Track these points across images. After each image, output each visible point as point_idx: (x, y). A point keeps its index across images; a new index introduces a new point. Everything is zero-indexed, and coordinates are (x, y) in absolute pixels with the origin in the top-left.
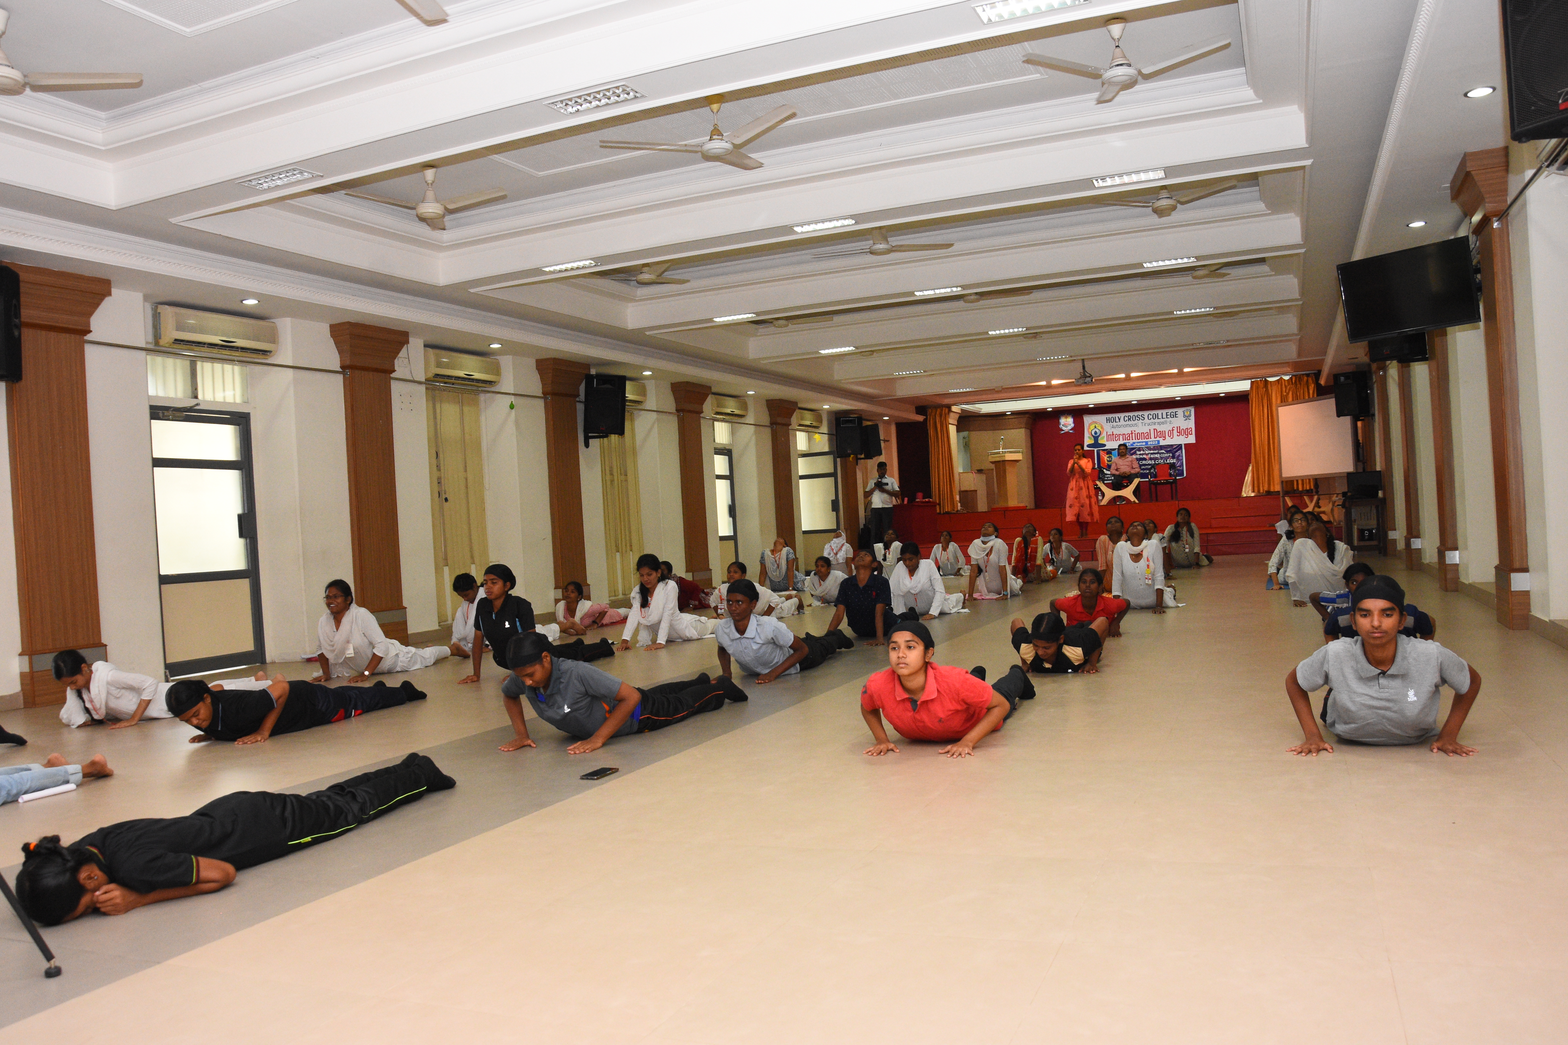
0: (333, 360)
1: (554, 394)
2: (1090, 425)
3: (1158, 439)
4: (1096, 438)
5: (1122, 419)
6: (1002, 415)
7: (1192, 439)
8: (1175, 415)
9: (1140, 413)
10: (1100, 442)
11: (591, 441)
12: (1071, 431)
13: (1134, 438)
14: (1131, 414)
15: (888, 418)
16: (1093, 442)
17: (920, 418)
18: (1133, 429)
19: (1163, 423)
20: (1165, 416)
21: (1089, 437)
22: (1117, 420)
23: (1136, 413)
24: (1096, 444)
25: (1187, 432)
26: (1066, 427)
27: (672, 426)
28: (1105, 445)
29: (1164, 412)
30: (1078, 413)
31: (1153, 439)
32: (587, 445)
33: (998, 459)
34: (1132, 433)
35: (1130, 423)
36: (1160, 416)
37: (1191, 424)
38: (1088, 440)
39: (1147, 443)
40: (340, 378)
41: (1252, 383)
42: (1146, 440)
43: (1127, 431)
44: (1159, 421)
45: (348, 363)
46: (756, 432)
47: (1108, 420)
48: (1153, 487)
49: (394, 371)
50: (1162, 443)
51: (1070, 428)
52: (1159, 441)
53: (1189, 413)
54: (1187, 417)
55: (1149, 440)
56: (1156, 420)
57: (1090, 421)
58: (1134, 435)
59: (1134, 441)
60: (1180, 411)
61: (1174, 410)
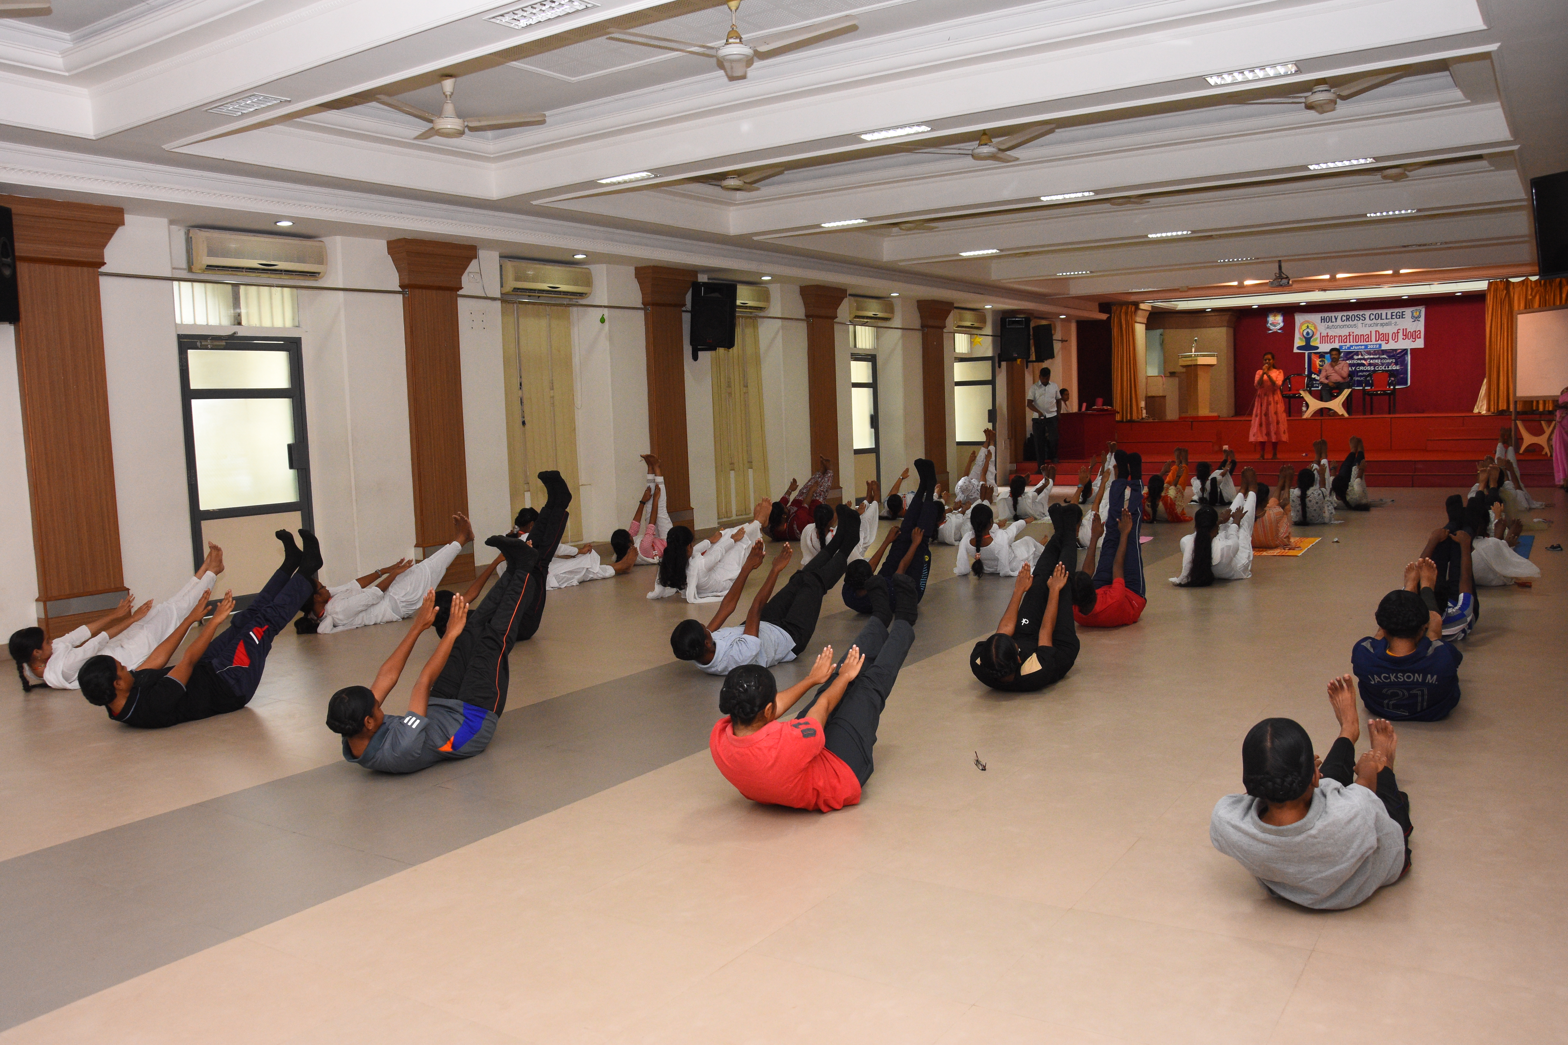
0: (392, 279)
1: (654, 304)
2: (1302, 324)
3: (1380, 342)
4: (1308, 340)
5: (1339, 319)
6: (1202, 312)
7: (1420, 344)
8: (1402, 316)
9: (1361, 313)
10: (1312, 344)
11: (700, 354)
12: (1279, 331)
13: (1351, 340)
14: (1350, 313)
15: (1064, 317)
16: (1304, 344)
17: (1104, 317)
18: (1351, 330)
19: (1387, 324)
20: (1389, 316)
21: (1300, 338)
22: (1334, 320)
23: (1356, 313)
24: (1308, 346)
25: (1414, 336)
26: (1275, 326)
27: (800, 334)
28: (1317, 348)
29: (1389, 311)
30: (1289, 311)
31: (1374, 342)
32: (695, 358)
33: (1189, 363)
34: (1350, 335)
35: (1348, 323)
36: (1384, 317)
37: (1420, 326)
38: (1298, 342)
39: (1366, 346)
40: (400, 297)
41: (1490, 284)
42: (1365, 343)
43: (1344, 332)
44: (1382, 321)
45: (406, 282)
46: (903, 336)
47: (1323, 320)
48: (1368, 398)
49: (461, 288)
50: (1385, 347)
51: (1278, 327)
52: (1380, 345)
53: (1418, 313)
54: (1416, 319)
55: (1370, 343)
56: (1379, 321)
57: (1302, 321)
58: (1351, 337)
59: (1352, 344)
60: (1408, 311)
61: (1401, 310)
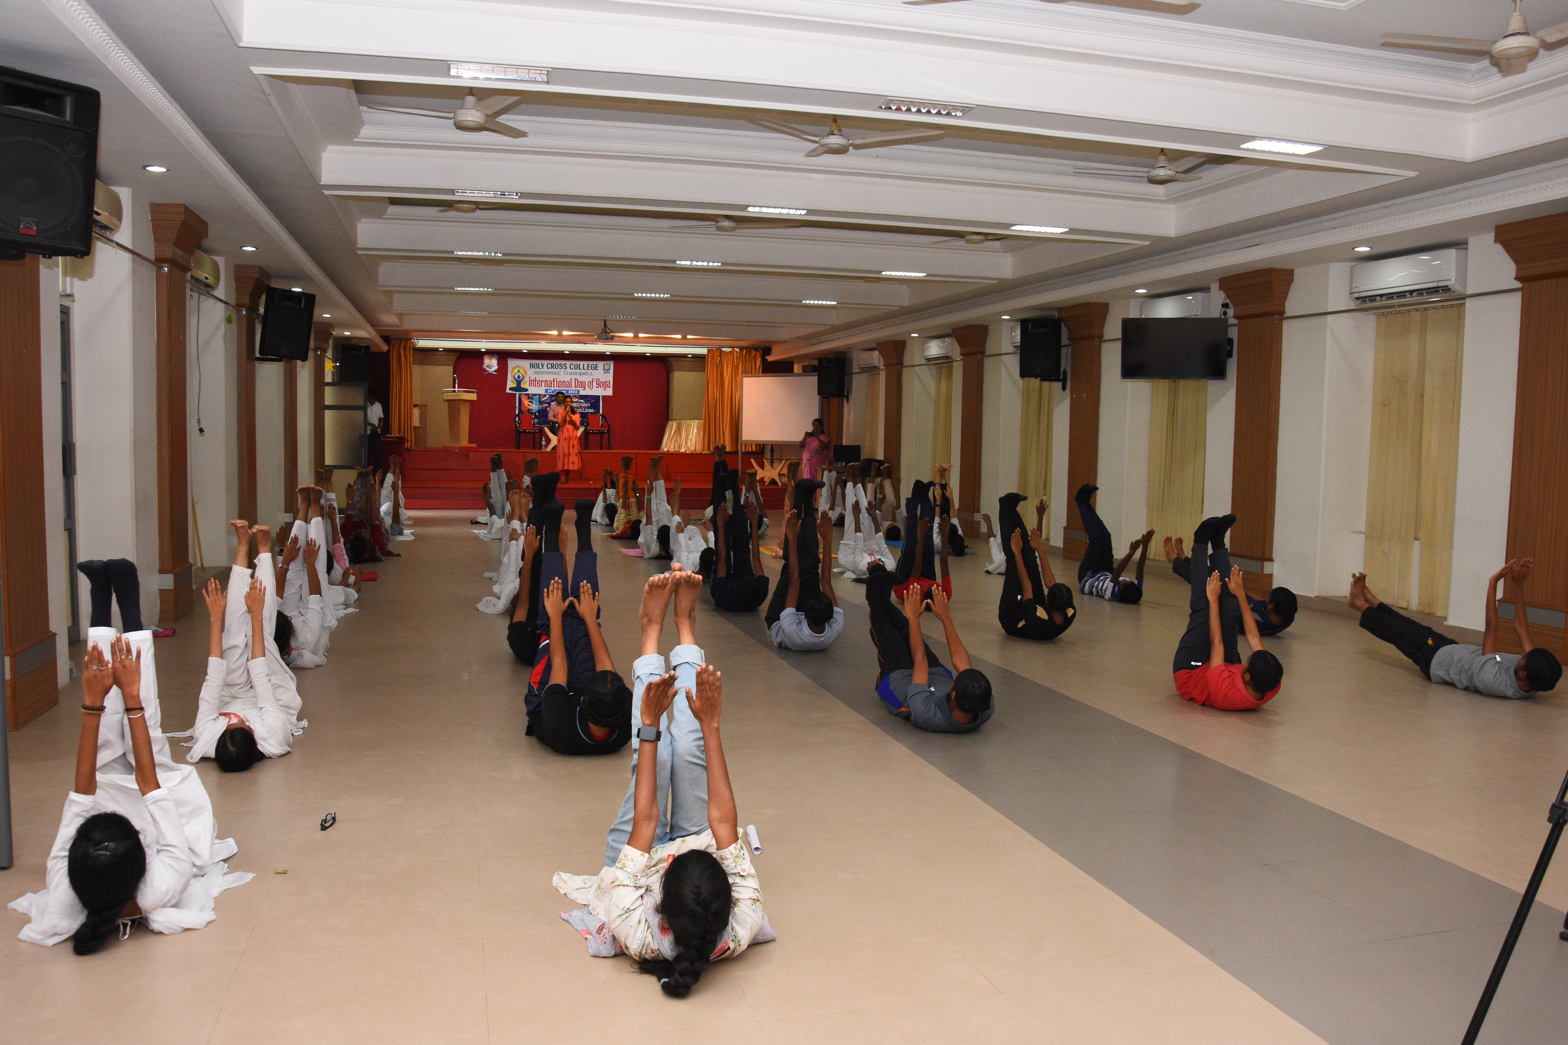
2: (514, 368)
3: (578, 388)
4: (519, 382)
5: (545, 366)
6: (435, 350)
7: (609, 392)
8: (596, 368)
9: (563, 362)
10: (522, 386)
12: (494, 373)
13: (555, 385)
14: (554, 362)
16: (515, 386)
17: (386, 349)
18: (555, 376)
19: (584, 374)
20: (586, 367)
21: (512, 381)
22: (541, 366)
23: (559, 362)
24: (518, 388)
25: (605, 385)
26: (490, 368)
28: (527, 390)
29: (586, 363)
30: (503, 356)
31: (573, 388)
34: (554, 381)
35: (552, 370)
36: (581, 367)
37: (610, 377)
38: (511, 384)
39: (567, 391)
42: (567, 389)
43: (549, 378)
44: (580, 371)
47: (532, 366)
50: (582, 393)
51: (493, 369)
52: (578, 391)
53: (608, 367)
54: (606, 371)
55: (570, 389)
56: (578, 371)
57: (514, 365)
58: (555, 382)
59: (556, 388)
60: (600, 364)
61: (595, 363)
